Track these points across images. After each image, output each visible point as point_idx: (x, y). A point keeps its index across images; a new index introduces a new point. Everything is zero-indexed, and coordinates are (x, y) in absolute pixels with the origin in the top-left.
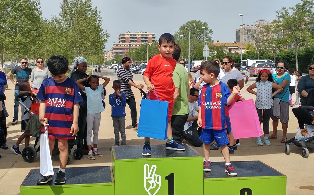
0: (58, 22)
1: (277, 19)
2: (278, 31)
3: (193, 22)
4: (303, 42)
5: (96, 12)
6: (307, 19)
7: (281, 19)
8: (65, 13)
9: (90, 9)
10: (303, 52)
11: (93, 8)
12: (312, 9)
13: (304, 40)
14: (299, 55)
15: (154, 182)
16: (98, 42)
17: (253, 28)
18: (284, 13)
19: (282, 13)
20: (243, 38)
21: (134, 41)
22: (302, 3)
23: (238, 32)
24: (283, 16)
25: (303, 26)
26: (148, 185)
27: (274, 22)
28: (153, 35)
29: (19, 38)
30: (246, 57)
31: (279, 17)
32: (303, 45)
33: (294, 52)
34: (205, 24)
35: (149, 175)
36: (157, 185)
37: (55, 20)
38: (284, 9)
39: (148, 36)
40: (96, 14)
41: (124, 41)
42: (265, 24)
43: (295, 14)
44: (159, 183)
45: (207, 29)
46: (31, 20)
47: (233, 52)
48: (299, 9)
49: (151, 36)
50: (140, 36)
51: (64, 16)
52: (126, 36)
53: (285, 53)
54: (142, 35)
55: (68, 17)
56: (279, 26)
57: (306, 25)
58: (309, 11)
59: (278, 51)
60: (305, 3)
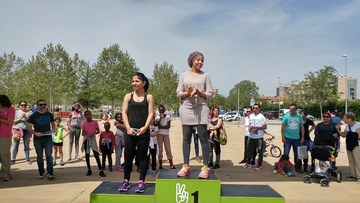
1: (305, 80)
2: (306, 89)
3: (245, 81)
4: (326, 96)
6: (329, 80)
7: (308, 80)
8: (156, 75)
9: (173, 73)
10: (326, 103)
12: (333, 73)
14: (323, 106)
15: (183, 197)
17: (289, 86)
18: (311, 76)
19: (309, 76)
20: (282, 93)
22: (325, 69)
23: (278, 89)
24: (310, 78)
25: (326, 85)
26: (179, 199)
27: (303, 82)
28: (217, 90)
30: (282, 107)
32: (326, 99)
33: (319, 104)
34: (253, 83)
35: (180, 191)
36: (186, 199)
38: (310, 73)
40: (176, 76)
42: (297, 83)
43: (320, 76)
44: (187, 198)
45: (255, 86)
47: (274, 103)
48: (322, 73)
49: (215, 91)
53: (312, 104)
55: (158, 78)
56: (306, 85)
57: (329, 84)
58: (330, 74)
59: (306, 104)
60: (327, 69)
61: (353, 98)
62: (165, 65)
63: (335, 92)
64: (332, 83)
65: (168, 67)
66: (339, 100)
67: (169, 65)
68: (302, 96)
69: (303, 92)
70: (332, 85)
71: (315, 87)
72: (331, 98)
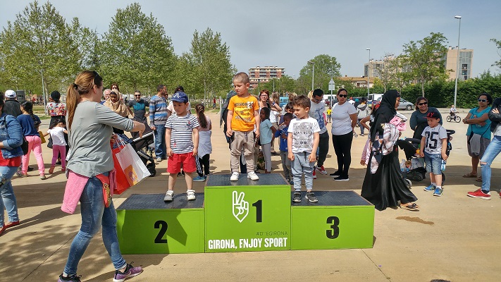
0: (189, 58)
1: (404, 54)
2: (405, 65)
3: (321, 56)
4: (430, 76)
5: (225, 48)
6: (435, 53)
7: (408, 53)
8: (195, 49)
9: (220, 45)
10: (430, 86)
11: (222, 44)
12: (441, 43)
13: (431, 74)
14: (426, 89)
15: (242, 208)
16: (227, 77)
17: (382, 62)
18: (412, 47)
19: (409, 47)
20: (371, 72)
21: (263, 76)
22: (431, 36)
23: (366, 67)
24: (410, 50)
25: (432, 60)
26: (237, 211)
27: (401, 56)
28: (283, 69)
29: (151, 73)
30: (372, 91)
31: (406, 51)
32: (431, 79)
34: (333, 58)
35: (237, 201)
36: (245, 211)
37: (186, 55)
38: (412, 42)
39: (277, 71)
40: (224, 49)
41: (254, 76)
42: (393, 58)
43: (424, 47)
44: (248, 209)
45: (335, 63)
46: (162, 56)
47: (361, 86)
48: (427, 42)
49: (280, 70)
50: (270, 70)
51: (195, 52)
52: (256, 70)
53: (412, 87)
54: (271, 69)
55: (199, 52)
56: (406, 60)
57: (435, 58)
58: (439, 44)
59: (404, 86)
60: (435, 36)
61: (466, 78)
62: (209, 33)
63: (442, 70)
64: (439, 57)
65: (213, 37)
66: (447, 80)
67: (215, 34)
68: (399, 75)
69: (401, 71)
70: (439, 60)
71: (417, 62)
72: (437, 79)
